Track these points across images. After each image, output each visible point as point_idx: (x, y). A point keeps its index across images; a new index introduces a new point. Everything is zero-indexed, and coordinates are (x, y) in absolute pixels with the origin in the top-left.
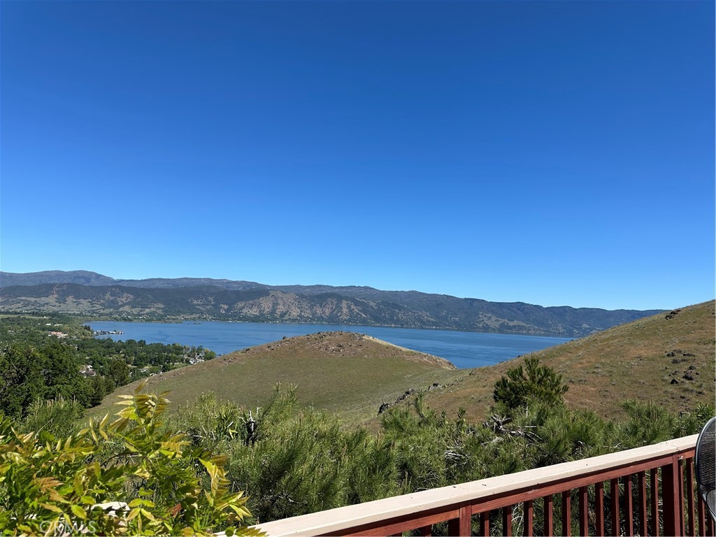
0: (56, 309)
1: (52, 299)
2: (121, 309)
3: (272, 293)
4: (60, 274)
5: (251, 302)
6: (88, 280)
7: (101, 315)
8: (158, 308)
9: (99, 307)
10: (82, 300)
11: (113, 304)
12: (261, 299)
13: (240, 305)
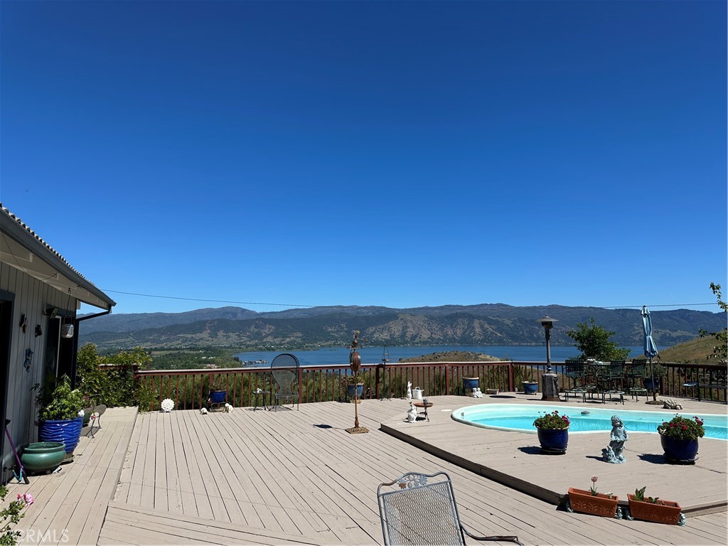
0: (210, 343)
1: (205, 335)
2: (265, 340)
3: (401, 316)
4: (211, 311)
5: (381, 327)
6: (235, 315)
7: (248, 346)
8: (297, 337)
9: (246, 339)
10: (231, 334)
11: (258, 336)
12: (391, 323)
13: (371, 330)
